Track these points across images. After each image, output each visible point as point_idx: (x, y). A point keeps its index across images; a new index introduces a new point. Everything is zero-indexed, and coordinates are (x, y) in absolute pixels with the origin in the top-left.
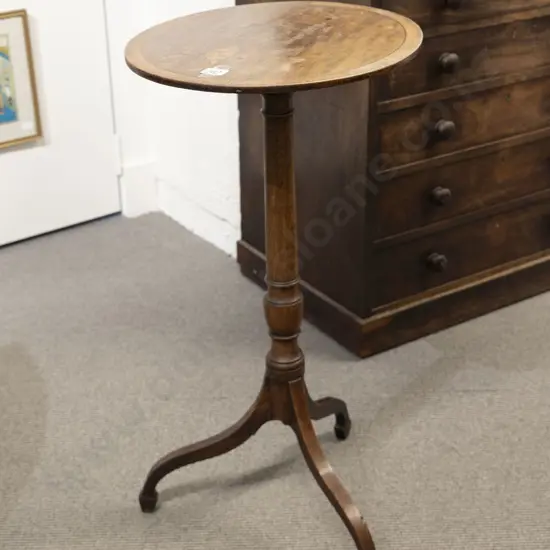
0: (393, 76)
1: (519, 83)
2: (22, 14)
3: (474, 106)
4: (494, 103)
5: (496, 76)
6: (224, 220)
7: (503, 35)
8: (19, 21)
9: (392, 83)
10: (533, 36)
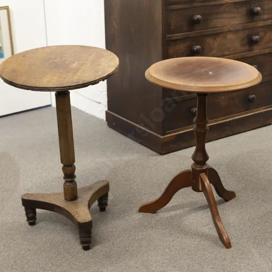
0: (173, 24)
1: (229, 31)
2: (7, 8)
3: (209, 40)
4: (219, 39)
5: (220, 27)
6: (100, 103)
7: (222, 9)
8: (5, 11)
9: (172, 27)
10: (235, 11)
